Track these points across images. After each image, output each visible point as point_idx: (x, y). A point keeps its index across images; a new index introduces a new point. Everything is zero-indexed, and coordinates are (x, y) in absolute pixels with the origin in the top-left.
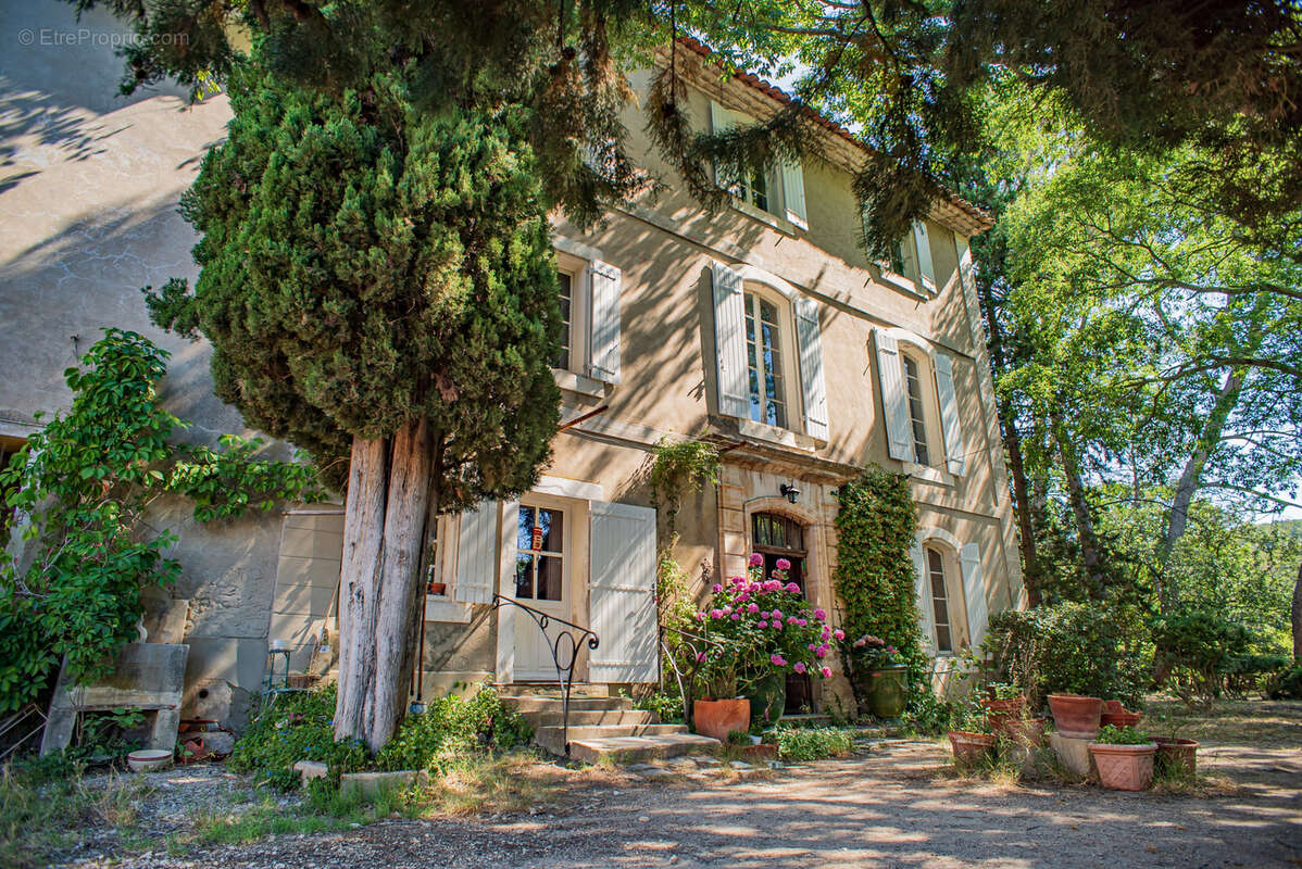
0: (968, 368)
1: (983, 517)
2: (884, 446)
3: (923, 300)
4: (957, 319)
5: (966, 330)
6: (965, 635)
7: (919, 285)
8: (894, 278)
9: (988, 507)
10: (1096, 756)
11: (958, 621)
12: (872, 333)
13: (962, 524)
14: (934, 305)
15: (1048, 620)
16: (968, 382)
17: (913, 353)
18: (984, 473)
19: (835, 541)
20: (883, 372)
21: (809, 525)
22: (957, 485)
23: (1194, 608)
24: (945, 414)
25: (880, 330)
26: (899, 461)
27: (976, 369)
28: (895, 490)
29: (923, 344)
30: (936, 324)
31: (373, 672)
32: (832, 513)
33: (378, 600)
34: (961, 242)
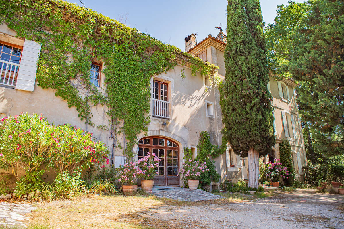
0: (296, 116)
1: (299, 147)
2: (284, 135)
3: (288, 103)
4: (293, 107)
5: (295, 108)
6: (298, 170)
7: (288, 100)
8: (283, 100)
9: (300, 145)
10: (340, 190)
11: (296, 167)
12: (281, 112)
13: (296, 148)
14: (290, 104)
15: (315, 167)
16: (296, 120)
17: (287, 115)
18: (299, 138)
19: (279, 154)
20: (283, 120)
21: (275, 151)
22: (295, 141)
23: (333, 161)
24: (293, 126)
25: (282, 111)
26: (287, 137)
27: (297, 116)
28: (287, 143)
29: (289, 113)
30: (290, 108)
31: (256, 180)
32: (278, 148)
33: (256, 171)
34: (294, 89)
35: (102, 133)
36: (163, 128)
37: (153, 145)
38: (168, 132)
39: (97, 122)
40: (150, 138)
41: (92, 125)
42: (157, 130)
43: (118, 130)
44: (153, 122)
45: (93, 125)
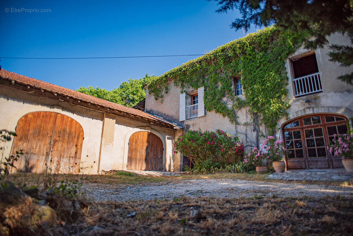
35: (248, 128)
36: (310, 105)
37: (305, 126)
38: (318, 107)
39: (242, 122)
40: (299, 120)
41: (239, 124)
42: (301, 110)
43: (260, 122)
44: (295, 103)
45: (241, 124)
